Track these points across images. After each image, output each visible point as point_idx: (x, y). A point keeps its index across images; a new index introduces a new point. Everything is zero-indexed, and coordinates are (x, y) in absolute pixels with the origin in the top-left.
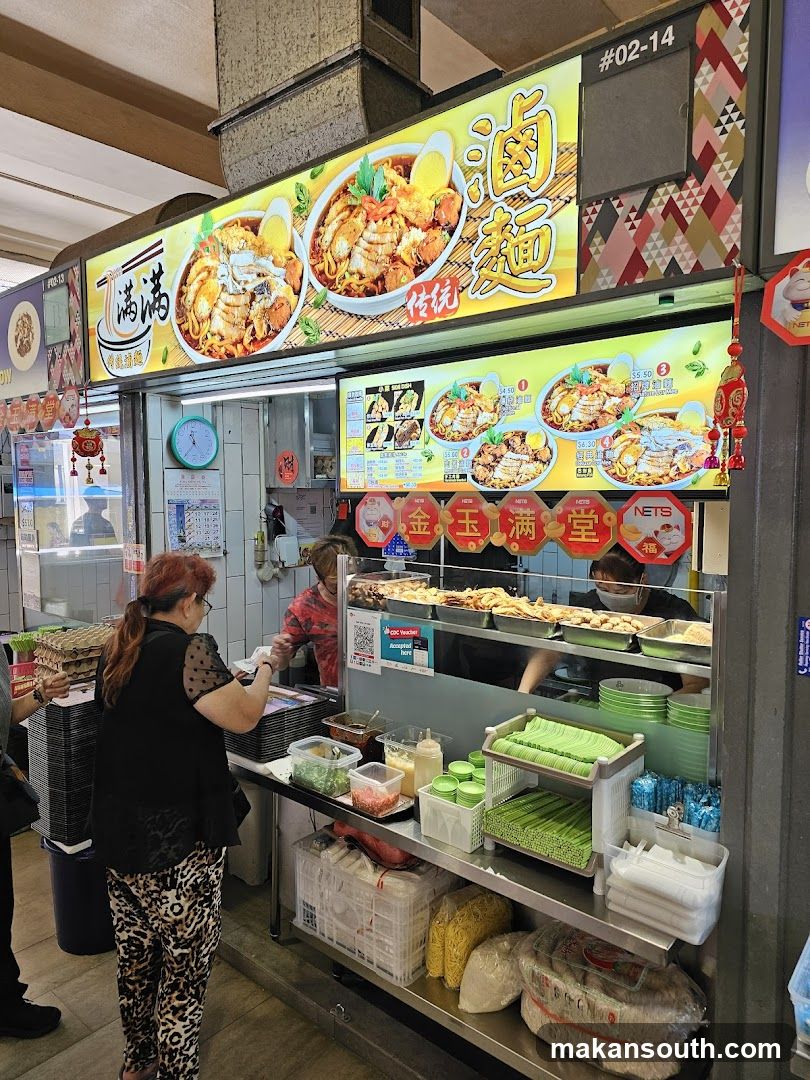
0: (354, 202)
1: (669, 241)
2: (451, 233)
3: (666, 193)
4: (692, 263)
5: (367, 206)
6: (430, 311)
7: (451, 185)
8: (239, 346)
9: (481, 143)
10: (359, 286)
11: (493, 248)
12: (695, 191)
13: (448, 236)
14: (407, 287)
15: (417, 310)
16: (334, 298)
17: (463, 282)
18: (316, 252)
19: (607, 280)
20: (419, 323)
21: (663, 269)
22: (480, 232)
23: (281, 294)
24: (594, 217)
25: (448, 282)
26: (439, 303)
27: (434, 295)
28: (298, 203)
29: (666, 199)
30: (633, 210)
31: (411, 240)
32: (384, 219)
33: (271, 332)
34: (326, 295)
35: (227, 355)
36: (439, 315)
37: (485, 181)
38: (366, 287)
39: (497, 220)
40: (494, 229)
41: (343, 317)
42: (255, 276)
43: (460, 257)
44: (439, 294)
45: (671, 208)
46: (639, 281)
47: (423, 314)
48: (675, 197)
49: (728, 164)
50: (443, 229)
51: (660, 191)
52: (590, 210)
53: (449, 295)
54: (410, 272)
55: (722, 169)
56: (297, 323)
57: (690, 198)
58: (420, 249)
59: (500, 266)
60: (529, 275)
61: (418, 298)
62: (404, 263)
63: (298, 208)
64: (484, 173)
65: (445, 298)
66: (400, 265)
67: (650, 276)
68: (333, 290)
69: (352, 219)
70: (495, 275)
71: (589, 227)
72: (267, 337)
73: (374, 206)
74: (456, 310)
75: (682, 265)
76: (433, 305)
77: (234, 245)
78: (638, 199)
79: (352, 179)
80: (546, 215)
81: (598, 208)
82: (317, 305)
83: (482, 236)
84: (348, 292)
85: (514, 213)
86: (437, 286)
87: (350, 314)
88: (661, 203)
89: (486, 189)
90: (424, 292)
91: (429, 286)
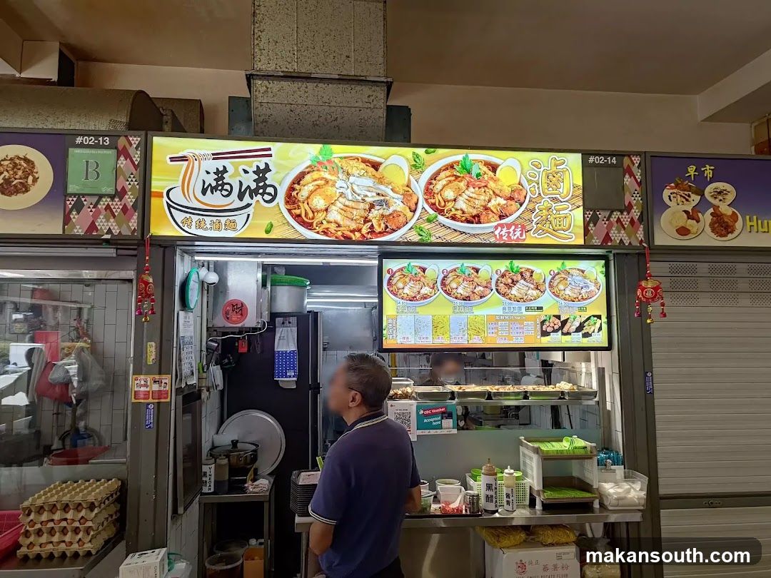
0: (458, 174)
1: (619, 232)
2: (521, 205)
3: (616, 215)
4: (628, 241)
5: (467, 178)
6: (509, 237)
7: (520, 184)
8: (357, 233)
9: (536, 171)
10: (462, 217)
11: (544, 217)
12: (627, 217)
13: (519, 206)
14: (495, 224)
15: (501, 236)
16: (441, 219)
17: (528, 228)
18: (429, 191)
19: (596, 241)
20: (502, 242)
21: (618, 242)
22: (536, 208)
23: (399, 209)
24: (590, 216)
25: (520, 226)
26: (515, 235)
27: (511, 230)
28: (414, 163)
29: (617, 217)
30: (605, 217)
31: (497, 202)
32: (479, 188)
33: (387, 230)
34: (436, 217)
35: (345, 237)
36: (514, 240)
37: (538, 188)
38: (467, 218)
39: (545, 205)
40: (543, 209)
41: (449, 231)
42: (375, 195)
43: (526, 217)
44: (514, 231)
45: (619, 220)
46: (609, 244)
47: (504, 238)
48: (620, 217)
49: (637, 211)
50: (516, 202)
51: (615, 213)
52: (588, 213)
53: (520, 232)
54: (497, 217)
55: (635, 212)
56: (412, 228)
57: (625, 218)
58: (502, 207)
59: (547, 225)
60: (562, 232)
61: (502, 230)
62: (492, 211)
63: (415, 166)
64: (538, 184)
65: (518, 233)
66: (490, 212)
67: (614, 244)
68: (442, 215)
69: (456, 182)
70: (545, 228)
71: (588, 219)
72: (385, 232)
73: (472, 180)
74: (524, 240)
75: (625, 242)
76: (511, 235)
77: (355, 172)
78: (607, 214)
79: (458, 163)
80: (569, 210)
81: (591, 213)
82: (429, 221)
83: (537, 211)
84: (454, 218)
85: (554, 205)
86: (513, 227)
87: (455, 230)
88: (615, 217)
89: (539, 191)
90: (505, 228)
91: (509, 226)
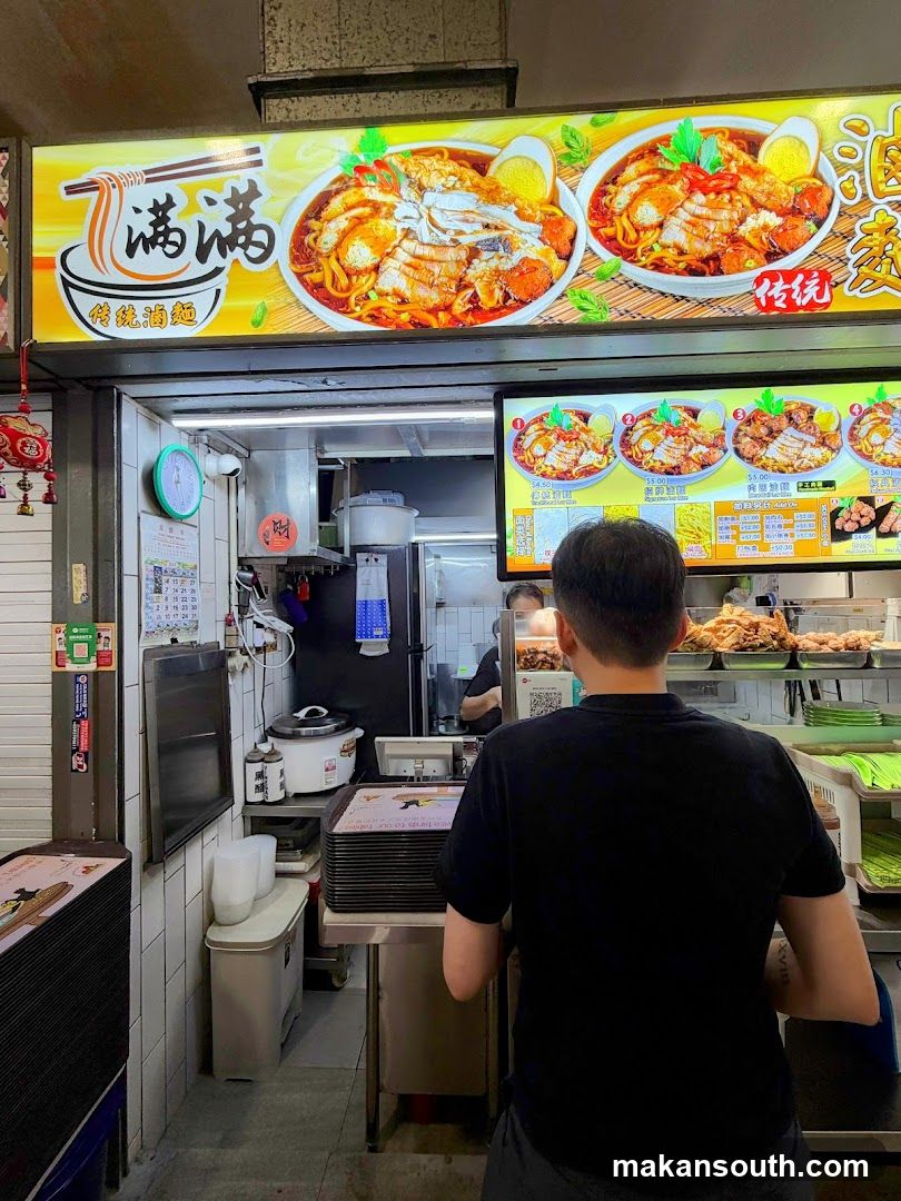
0: (668, 167)
2: (819, 224)
5: (690, 173)
6: (790, 301)
7: (815, 175)
8: (441, 314)
9: (857, 142)
10: (678, 262)
11: (876, 249)
13: (813, 227)
14: (758, 272)
15: (770, 300)
16: (632, 271)
17: (836, 277)
18: (602, 212)
20: (773, 313)
22: (857, 230)
23: (533, 256)
26: (804, 295)
27: (795, 285)
28: (566, 150)
31: (761, 223)
32: (718, 193)
33: (510, 302)
34: (618, 266)
35: (415, 325)
36: (803, 308)
37: (862, 181)
38: (689, 265)
39: (879, 220)
40: (876, 230)
41: (649, 296)
42: (478, 227)
43: (832, 250)
44: (803, 286)
47: (779, 304)
50: (807, 218)
53: (817, 288)
54: (759, 257)
56: (563, 295)
58: (774, 234)
59: (885, 267)
61: (772, 287)
62: (751, 246)
63: (567, 155)
64: (861, 172)
65: (811, 291)
66: (744, 247)
68: (632, 262)
69: (664, 184)
70: (879, 275)
72: (502, 307)
73: (703, 176)
74: (827, 304)
76: (794, 296)
77: (435, 181)
79: (668, 140)
82: (602, 277)
83: (860, 235)
84: (658, 266)
86: (800, 277)
87: (663, 294)
89: (864, 188)
90: (781, 281)
91: (788, 276)
